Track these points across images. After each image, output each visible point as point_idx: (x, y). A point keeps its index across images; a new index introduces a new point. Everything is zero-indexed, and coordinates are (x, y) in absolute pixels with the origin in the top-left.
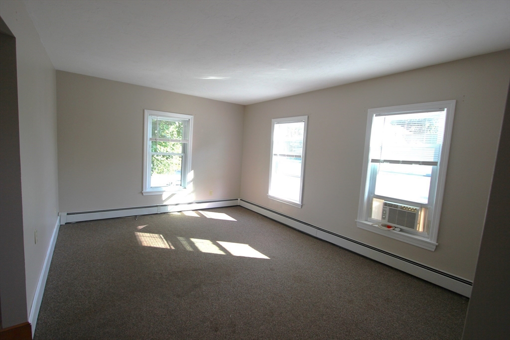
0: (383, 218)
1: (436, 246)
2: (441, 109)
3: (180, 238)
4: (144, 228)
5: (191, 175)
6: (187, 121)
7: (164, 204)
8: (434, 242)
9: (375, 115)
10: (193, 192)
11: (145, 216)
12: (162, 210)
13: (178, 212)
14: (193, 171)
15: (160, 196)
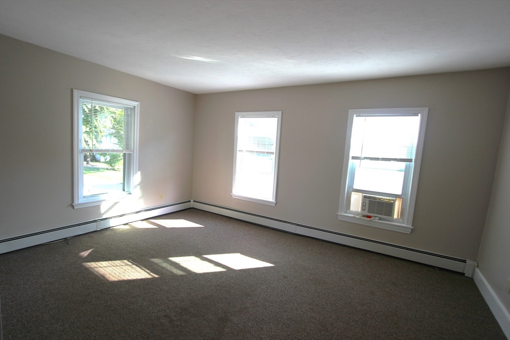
0: (363, 209)
1: (412, 229)
2: (416, 115)
3: (155, 260)
4: (90, 254)
5: (137, 178)
6: (131, 108)
7: (104, 217)
8: (410, 226)
9: (355, 116)
10: (140, 198)
11: (80, 237)
12: (103, 225)
13: (124, 224)
14: (140, 172)
15: (98, 207)
